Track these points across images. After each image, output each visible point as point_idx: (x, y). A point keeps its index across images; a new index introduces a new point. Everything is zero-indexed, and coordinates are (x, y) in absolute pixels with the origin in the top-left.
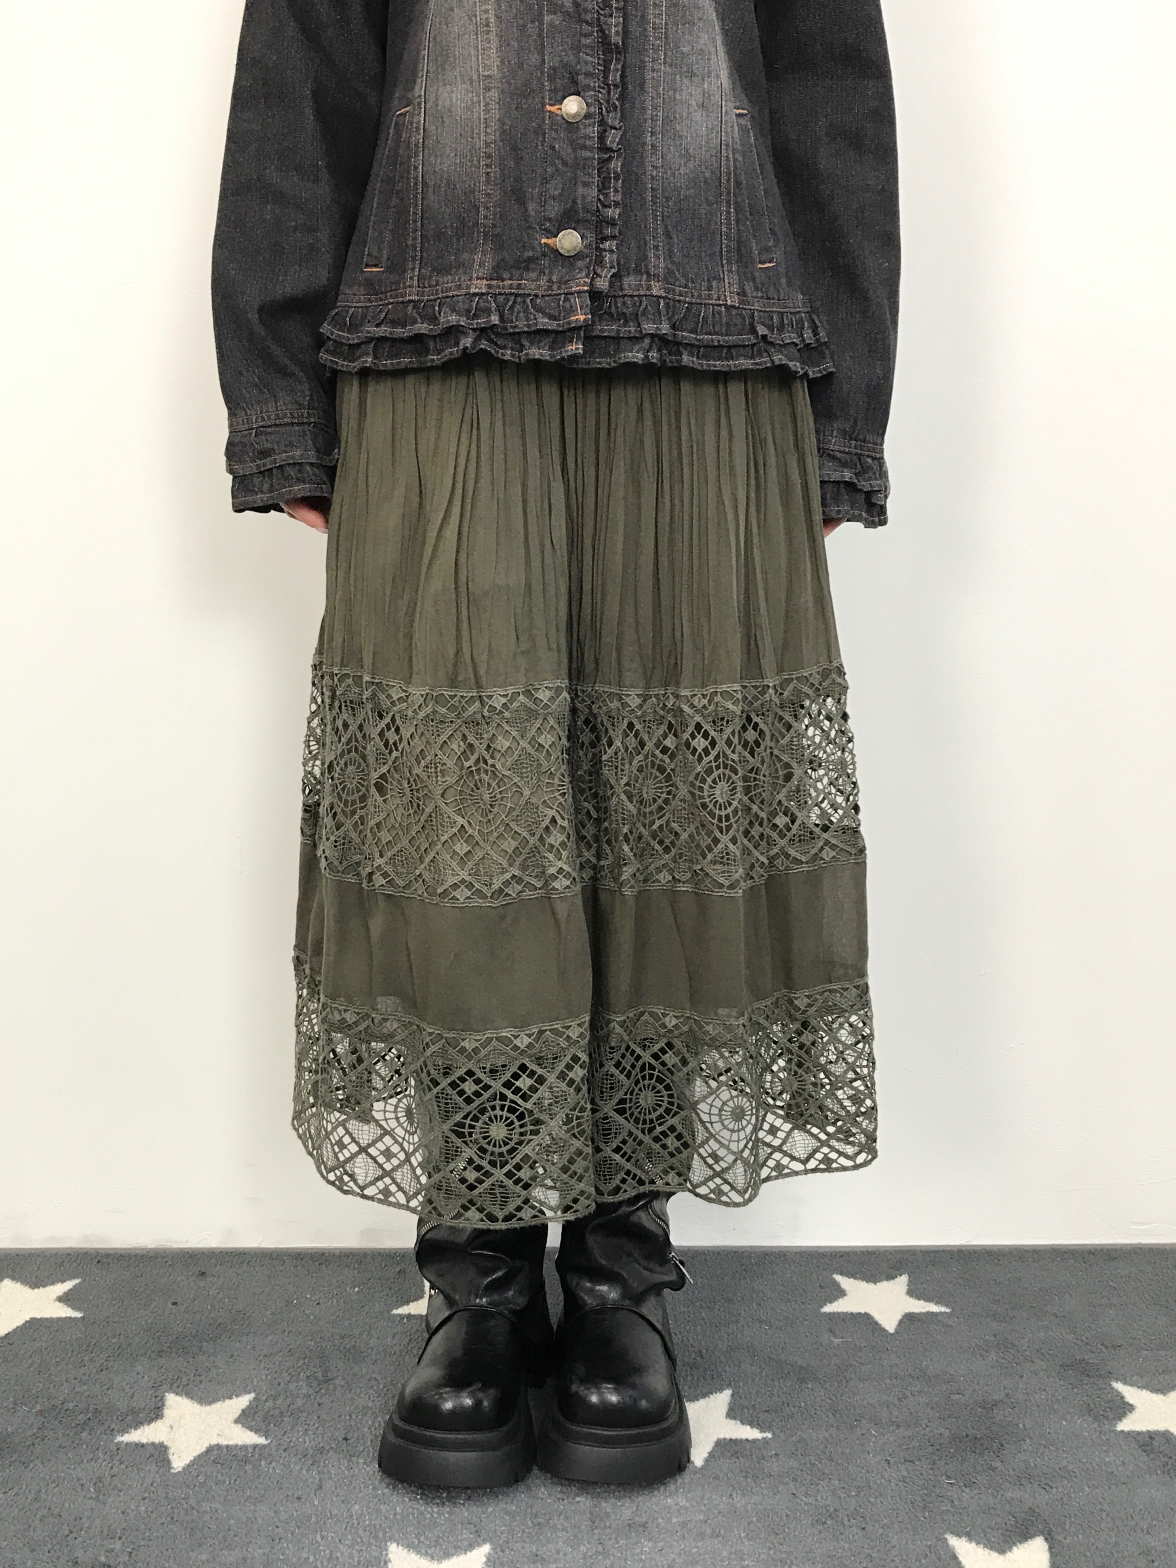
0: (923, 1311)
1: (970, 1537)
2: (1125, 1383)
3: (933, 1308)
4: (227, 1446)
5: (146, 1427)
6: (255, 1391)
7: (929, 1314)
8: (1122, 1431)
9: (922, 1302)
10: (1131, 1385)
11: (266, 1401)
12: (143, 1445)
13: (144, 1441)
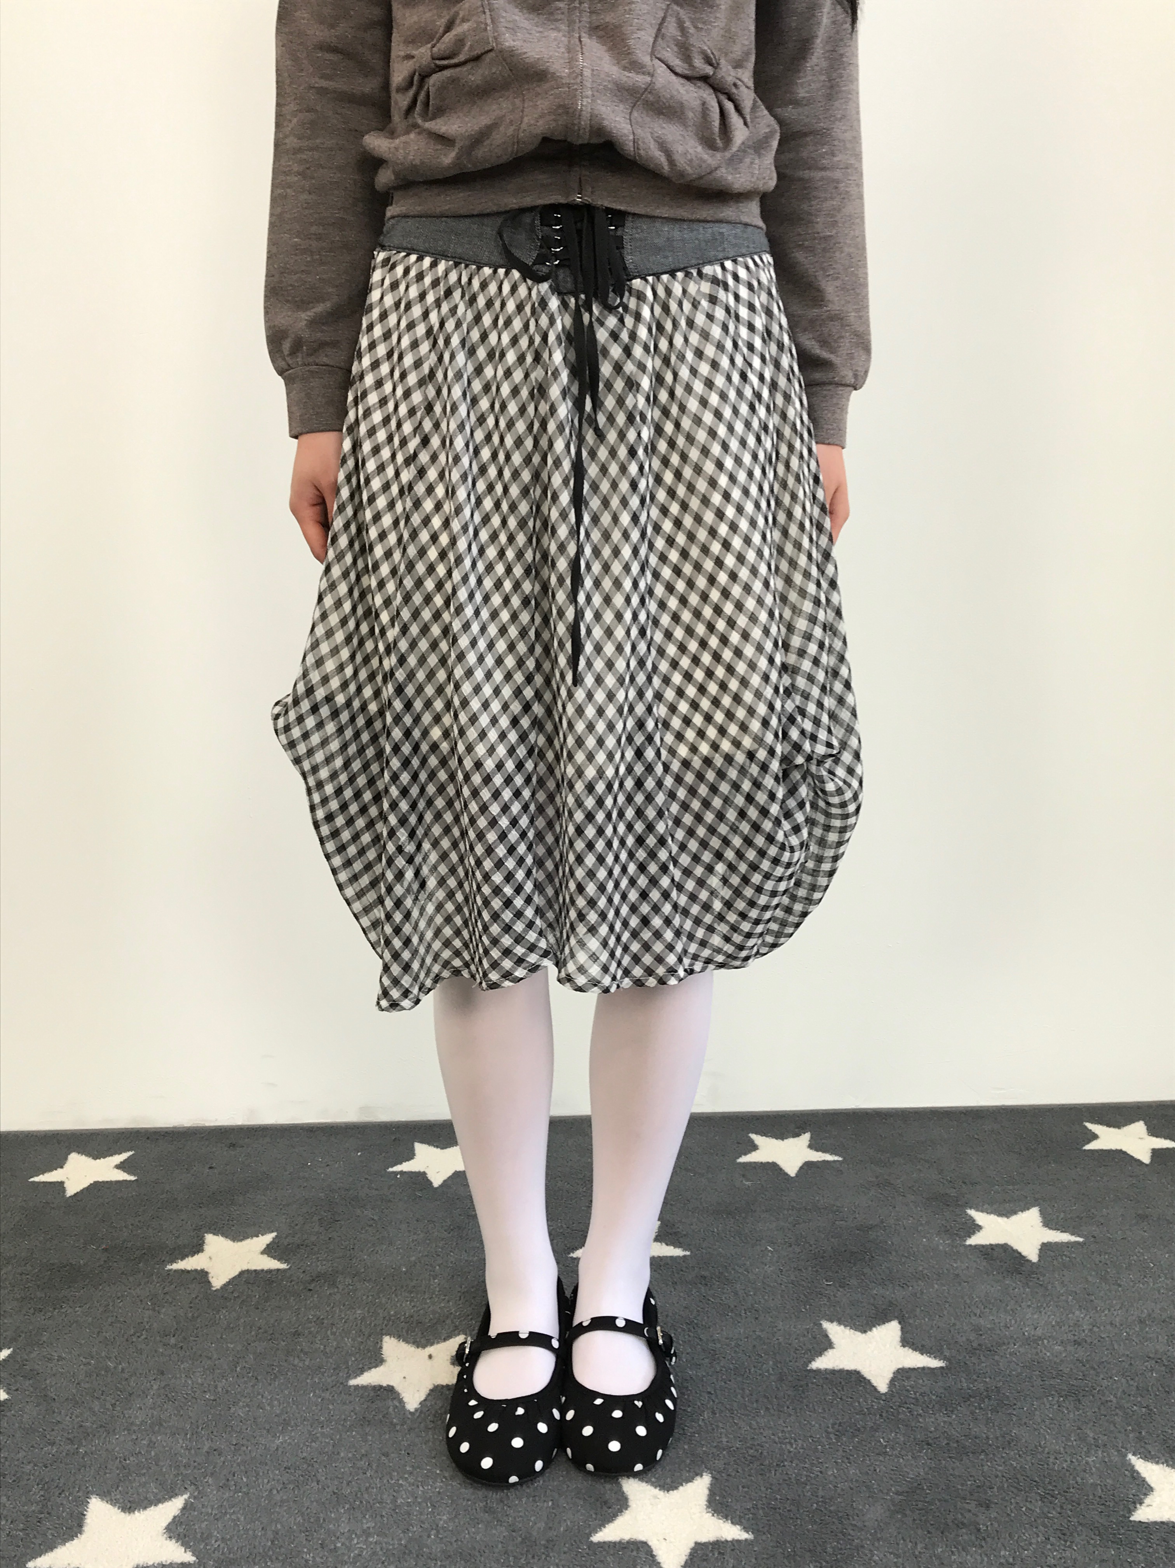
0: (820, 1159)
1: (840, 1323)
2: (977, 1210)
3: (829, 1157)
4: (256, 1271)
5: (190, 1258)
6: (277, 1231)
7: (825, 1162)
8: (970, 1245)
9: (820, 1153)
10: (981, 1211)
11: (286, 1238)
12: (189, 1272)
13: (190, 1268)
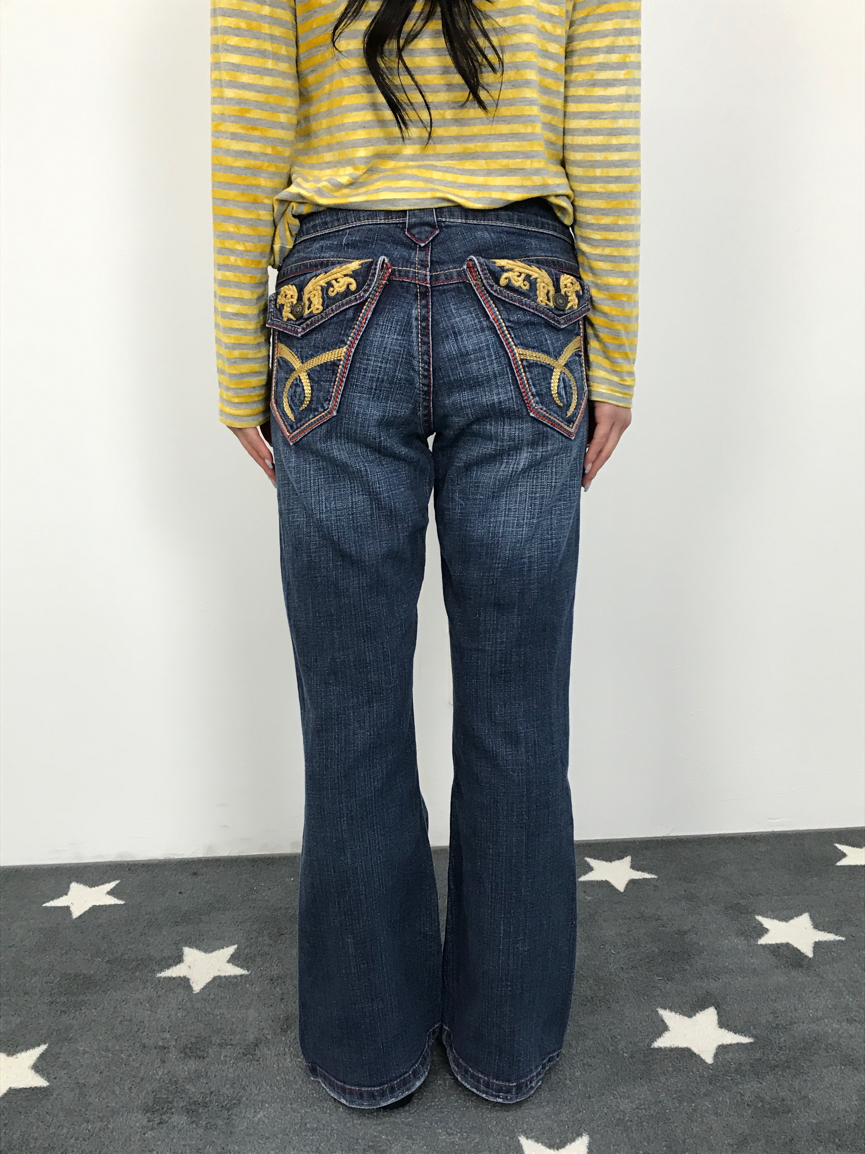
0: (641, 878)
2: (763, 916)
3: (647, 876)
4: (225, 977)
5: (174, 967)
6: (238, 944)
7: (645, 879)
8: (761, 945)
9: (640, 873)
10: (767, 917)
11: (245, 949)
12: (174, 978)
13: (174, 976)
